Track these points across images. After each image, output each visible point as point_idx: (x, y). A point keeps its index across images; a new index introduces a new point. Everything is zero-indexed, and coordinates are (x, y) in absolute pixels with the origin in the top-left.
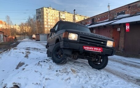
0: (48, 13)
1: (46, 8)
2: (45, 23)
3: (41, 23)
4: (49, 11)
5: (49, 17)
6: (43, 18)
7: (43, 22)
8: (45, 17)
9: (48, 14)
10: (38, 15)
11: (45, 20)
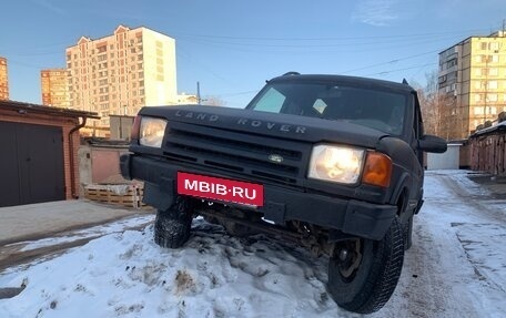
0: (490, 57)
1: (479, 37)
2: (474, 99)
3: (455, 103)
4: (494, 48)
5: (493, 72)
6: (466, 81)
7: (465, 94)
8: (475, 73)
9: (488, 59)
10: (444, 73)
11: (475, 86)
